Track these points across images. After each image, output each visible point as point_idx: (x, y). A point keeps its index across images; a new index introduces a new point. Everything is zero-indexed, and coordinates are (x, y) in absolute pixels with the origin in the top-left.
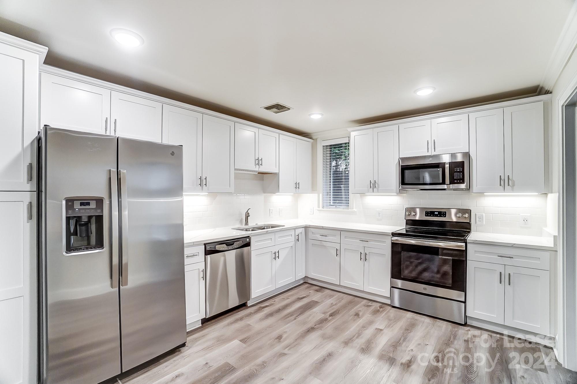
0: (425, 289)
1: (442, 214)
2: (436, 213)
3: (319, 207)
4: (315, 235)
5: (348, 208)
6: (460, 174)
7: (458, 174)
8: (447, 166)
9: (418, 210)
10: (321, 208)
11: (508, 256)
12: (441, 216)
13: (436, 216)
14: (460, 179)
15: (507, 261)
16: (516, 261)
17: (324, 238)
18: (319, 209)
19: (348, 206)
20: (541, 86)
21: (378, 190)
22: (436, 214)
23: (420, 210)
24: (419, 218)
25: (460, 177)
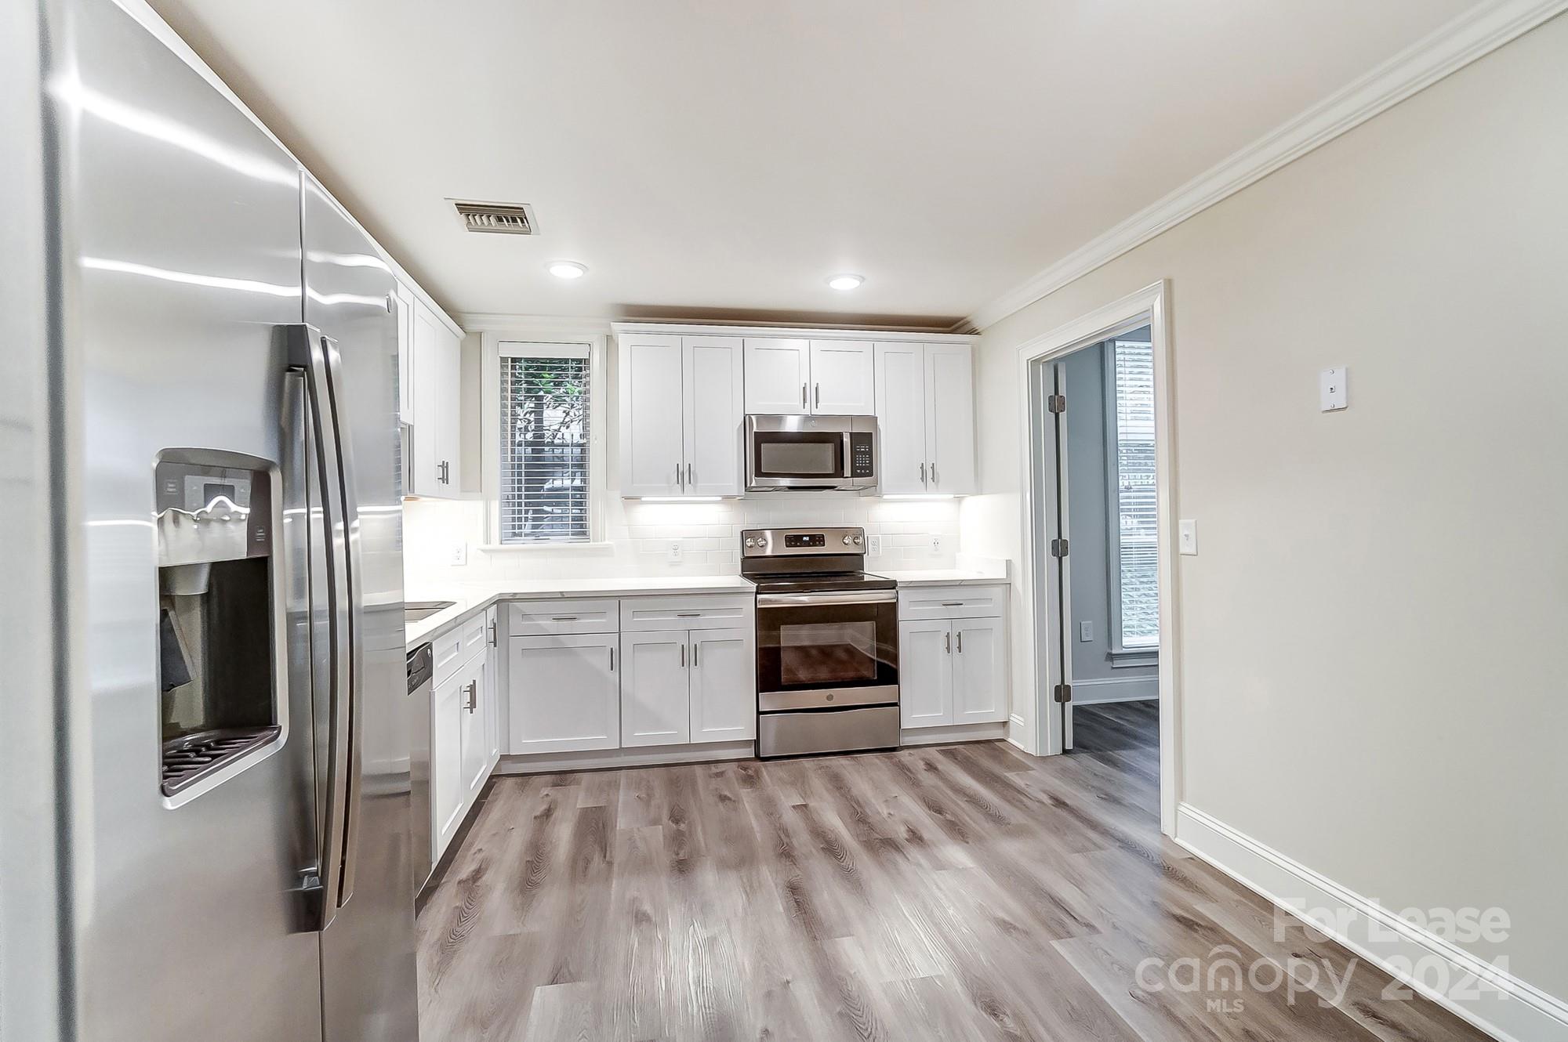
0: (830, 698)
1: (817, 541)
2: (805, 538)
3: (487, 541)
4: (534, 620)
5: (588, 540)
6: (865, 457)
7: (862, 458)
8: (847, 440)
9: (768, 534)
10: (495, 543)
11: (954, 602)
12: (814, 545)
13: (807, 544)
14: (865, 468)
15: (955, 612)
16: (967, 610)
17: (565, 626)
18: (489, 547)
19: (584, 533)
20: (968, 319)
21: (695, 487)
22: (805, 541)
23: (773, 534)
24: (773, 551)
25: (865, 463)
